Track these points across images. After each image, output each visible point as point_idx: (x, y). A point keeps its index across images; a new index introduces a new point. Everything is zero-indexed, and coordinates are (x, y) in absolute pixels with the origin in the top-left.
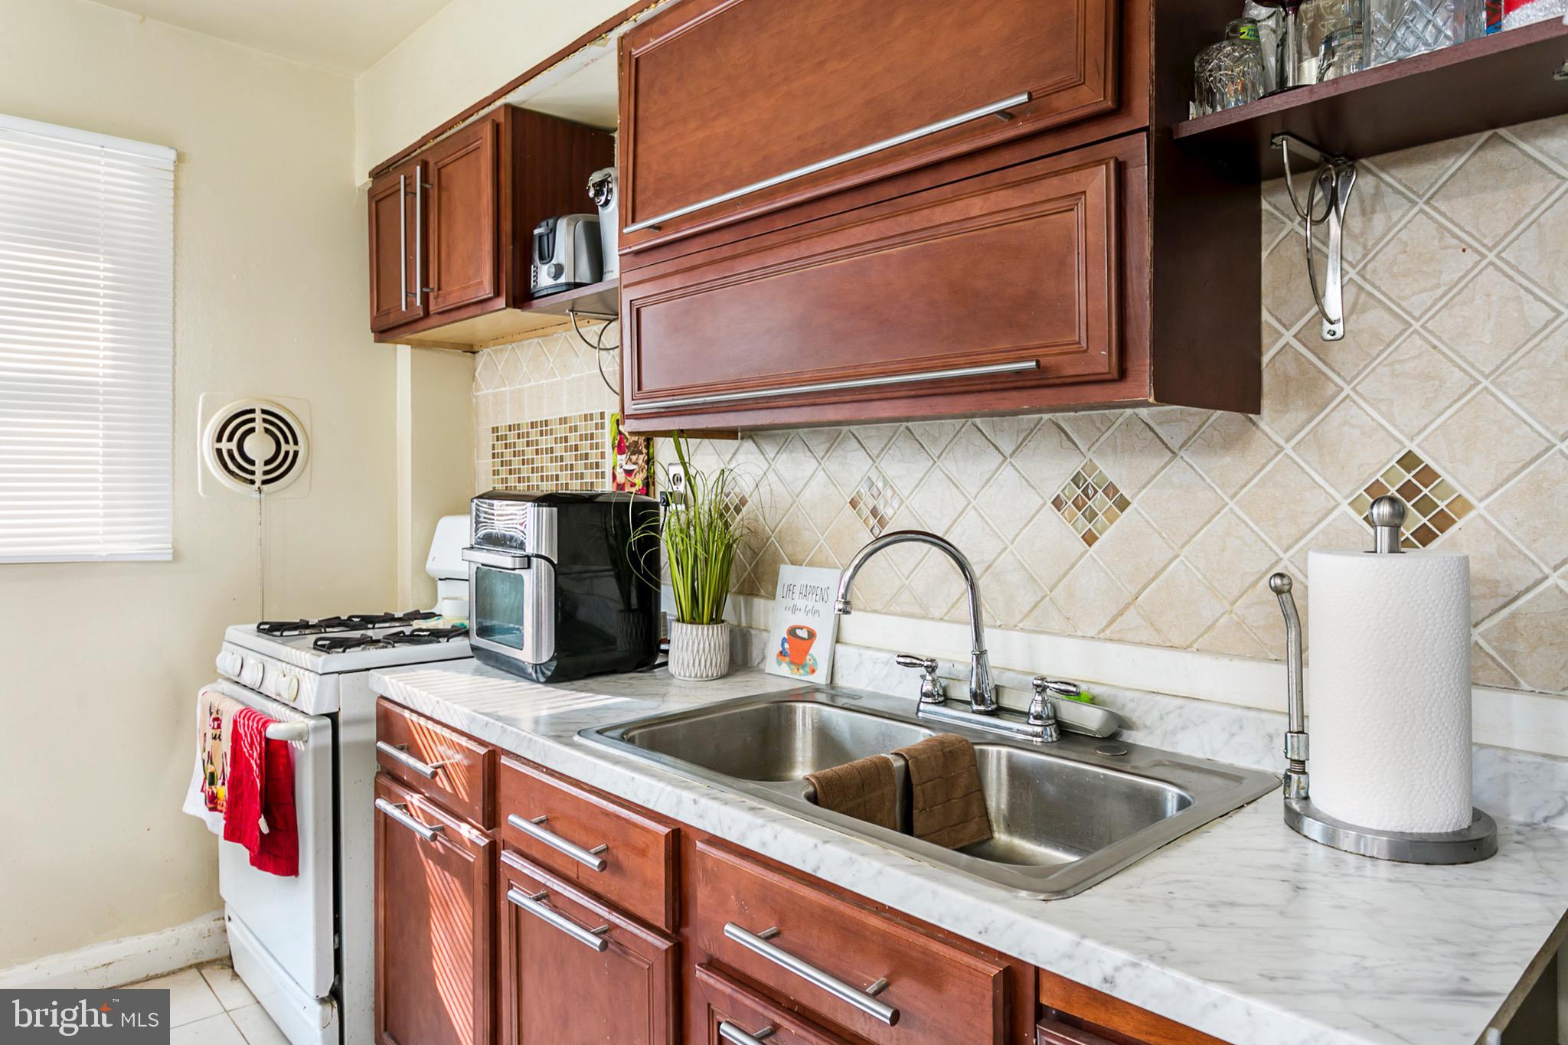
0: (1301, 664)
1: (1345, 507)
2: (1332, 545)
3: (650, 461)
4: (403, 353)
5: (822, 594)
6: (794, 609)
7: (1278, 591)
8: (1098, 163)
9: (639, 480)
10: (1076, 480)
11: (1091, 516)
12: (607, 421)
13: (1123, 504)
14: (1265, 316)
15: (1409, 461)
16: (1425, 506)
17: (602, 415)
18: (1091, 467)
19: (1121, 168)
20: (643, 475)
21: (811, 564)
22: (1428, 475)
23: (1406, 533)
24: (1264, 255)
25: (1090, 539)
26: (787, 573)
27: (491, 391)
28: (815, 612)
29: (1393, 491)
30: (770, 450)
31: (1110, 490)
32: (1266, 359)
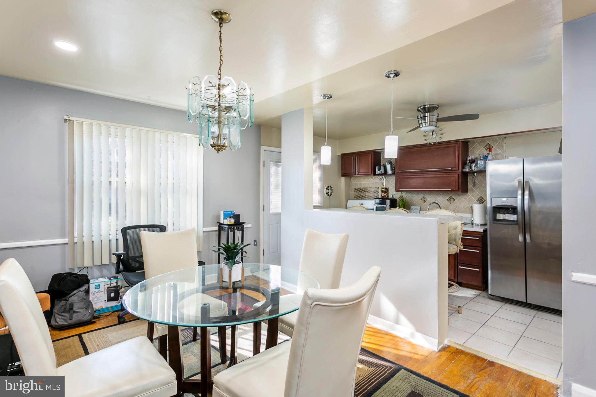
0: (473, 214)
1: (476, 201)
2: (475, 203)
3: (388, 194)
4: (344, 178)
5: (418, 209)
6: (413, 211)
7: (471, 207)
8: (457, 174)
9: (386, 196)
10: (450, 198)
11: (451, 201)
12: (379, 188)
13: (454, 200)
14: (469, 184)
15: (481, 197)
16: (482, 200)
17: (378, 188)
18: (451, 196)
19: (458, 175)
20: (387, 195)
21: (415, 206)
22: (482, 198)
23: (481, 203)
24: (469, 179)
25: (451, 203)
26: (412, 207)
27: (354, 183)
28: (416, 211)
29: (480, 199)
30: (408, 193)
31: (453, 199)
32: (469, 188)
